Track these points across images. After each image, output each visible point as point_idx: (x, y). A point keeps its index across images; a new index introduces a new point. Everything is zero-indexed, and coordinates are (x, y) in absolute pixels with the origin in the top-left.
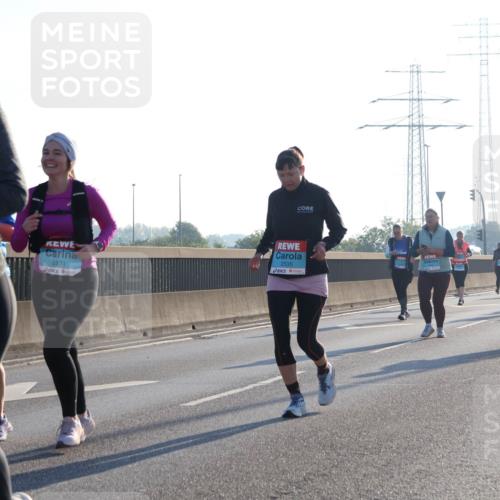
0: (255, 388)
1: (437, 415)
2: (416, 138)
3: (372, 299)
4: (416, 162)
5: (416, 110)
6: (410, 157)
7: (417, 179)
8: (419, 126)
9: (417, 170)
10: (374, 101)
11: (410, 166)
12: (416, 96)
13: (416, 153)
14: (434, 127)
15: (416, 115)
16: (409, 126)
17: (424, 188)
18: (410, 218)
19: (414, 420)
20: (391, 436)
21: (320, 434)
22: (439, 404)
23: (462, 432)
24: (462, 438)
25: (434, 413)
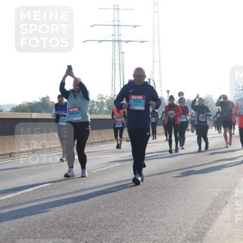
0: (22, 194)
1: (128, 207)
2: (117, 48)
3: (91, 142)
4: (117, 62)
5: (117, 31)
6: (114, 59)
7: (117, 72)
8: (119, 41)
9: (117, 67)
10: (92, 26)
11: (114, 64)
12: (116, 24)
13: (117, 57)
14: (127, 42)
15: (117, 35)
16: (113, 41)
17: (122, 78)
18: (113, 94)
19: (115, 210)
20: (101, 219)
21: (60, 219)
22: (129, 201)
23: (141, 216)
24: (142, 220)
25: (126, 206)
